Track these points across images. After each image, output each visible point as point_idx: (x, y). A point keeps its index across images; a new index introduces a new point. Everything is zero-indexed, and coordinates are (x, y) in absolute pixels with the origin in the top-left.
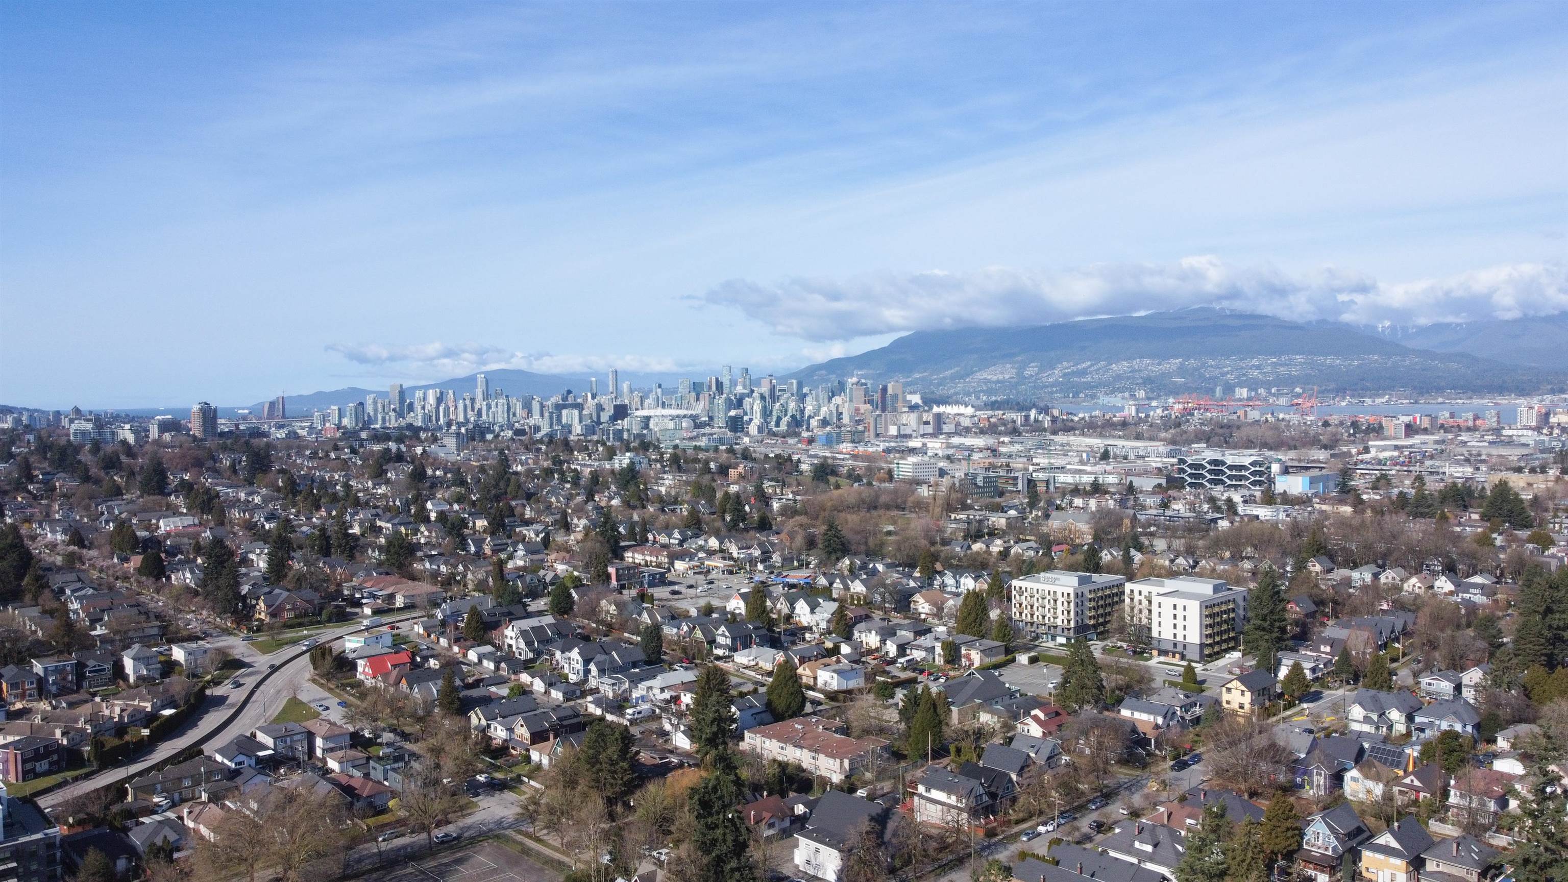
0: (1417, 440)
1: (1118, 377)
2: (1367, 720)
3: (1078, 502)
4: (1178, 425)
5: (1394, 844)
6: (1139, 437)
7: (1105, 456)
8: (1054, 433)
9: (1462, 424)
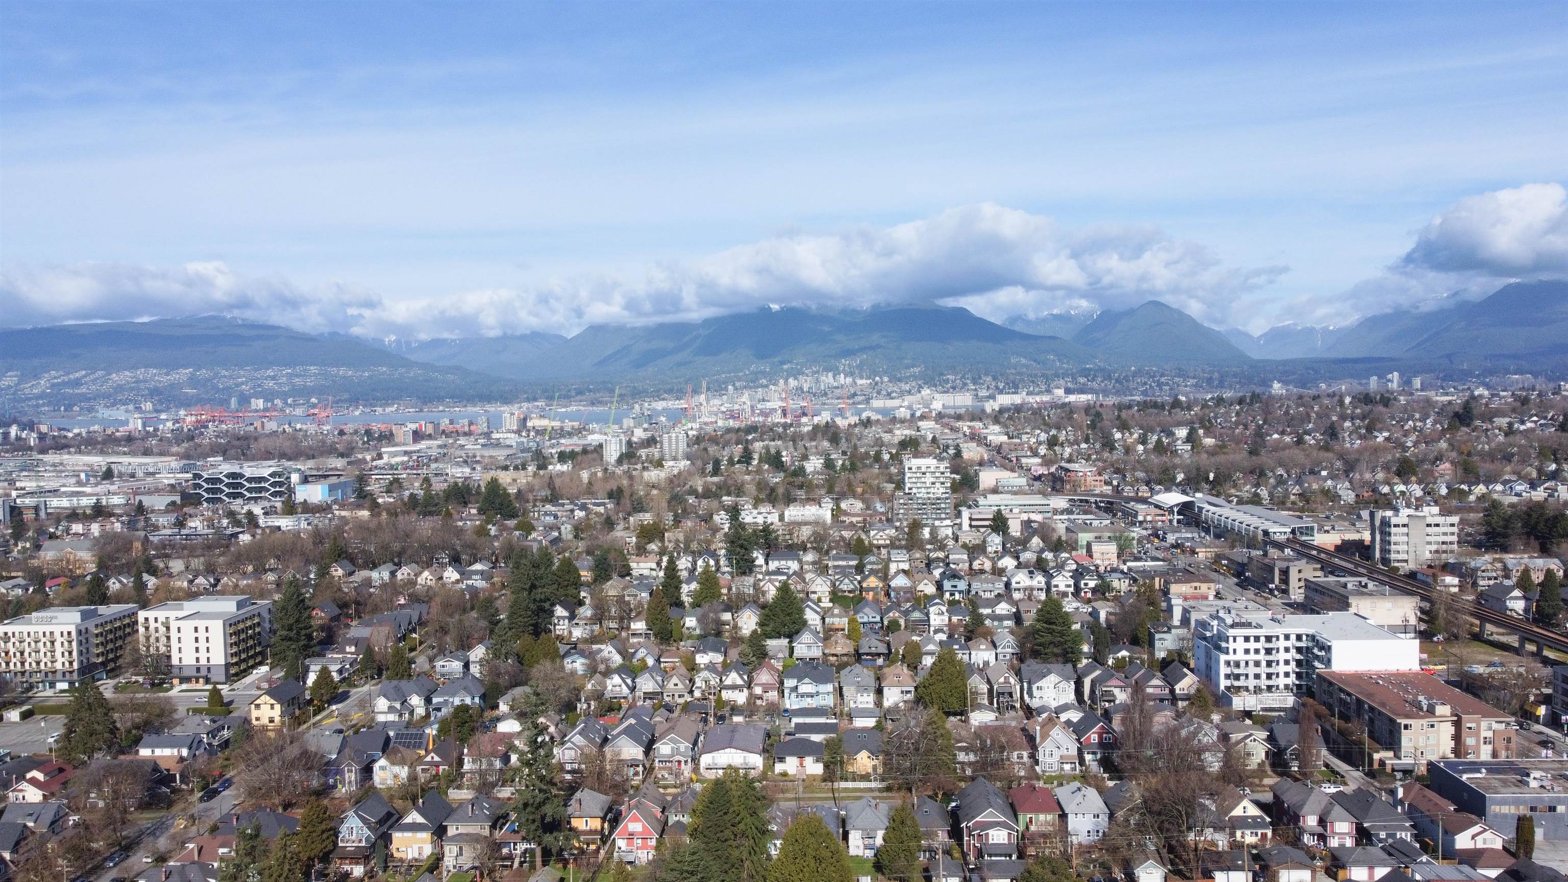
0: (423, 445)
1: (120, 388)
2: (391, 709)
3: (77, 528)
4: (192, 438)
5: (420, 819)
6: (147, 453)
7: (108, 475)
8: (43, 451)
9: (460, 430)
